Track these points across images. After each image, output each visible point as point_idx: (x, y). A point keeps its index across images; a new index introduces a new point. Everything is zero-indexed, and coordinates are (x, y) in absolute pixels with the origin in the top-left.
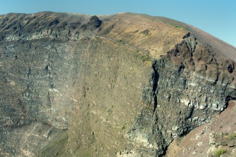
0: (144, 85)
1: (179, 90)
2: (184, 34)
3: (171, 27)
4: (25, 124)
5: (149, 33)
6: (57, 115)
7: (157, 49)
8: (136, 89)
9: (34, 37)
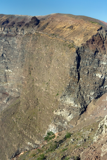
0: (70, 65)
1: (95, 67)
2: (98, 28)
3: (89, 23)
5: (74, 28)
6: (12, 87)
7: (79, 39)
8: (65, 68)
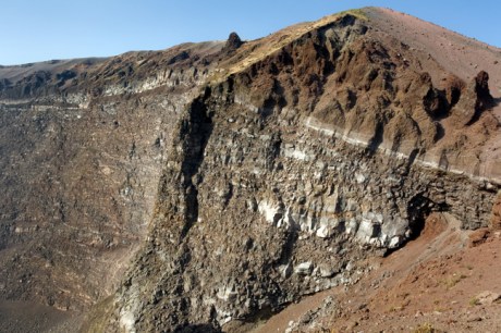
1: (256, 172)
4: (120, 246)
9: (146, 86)
